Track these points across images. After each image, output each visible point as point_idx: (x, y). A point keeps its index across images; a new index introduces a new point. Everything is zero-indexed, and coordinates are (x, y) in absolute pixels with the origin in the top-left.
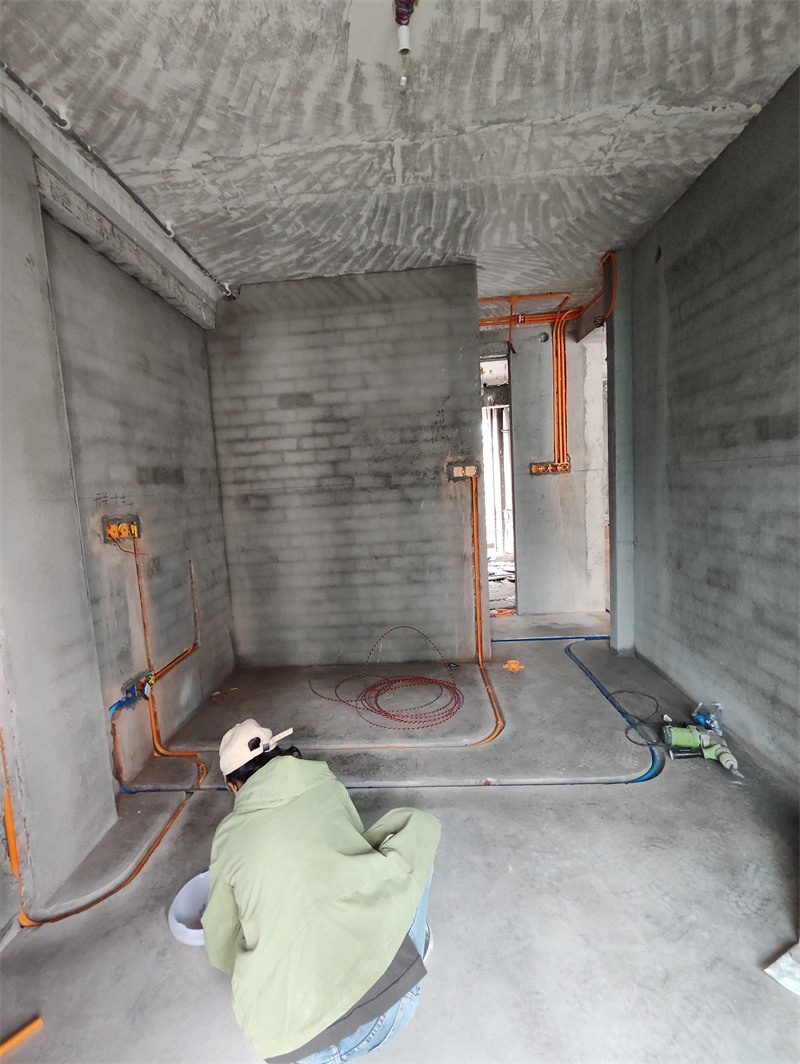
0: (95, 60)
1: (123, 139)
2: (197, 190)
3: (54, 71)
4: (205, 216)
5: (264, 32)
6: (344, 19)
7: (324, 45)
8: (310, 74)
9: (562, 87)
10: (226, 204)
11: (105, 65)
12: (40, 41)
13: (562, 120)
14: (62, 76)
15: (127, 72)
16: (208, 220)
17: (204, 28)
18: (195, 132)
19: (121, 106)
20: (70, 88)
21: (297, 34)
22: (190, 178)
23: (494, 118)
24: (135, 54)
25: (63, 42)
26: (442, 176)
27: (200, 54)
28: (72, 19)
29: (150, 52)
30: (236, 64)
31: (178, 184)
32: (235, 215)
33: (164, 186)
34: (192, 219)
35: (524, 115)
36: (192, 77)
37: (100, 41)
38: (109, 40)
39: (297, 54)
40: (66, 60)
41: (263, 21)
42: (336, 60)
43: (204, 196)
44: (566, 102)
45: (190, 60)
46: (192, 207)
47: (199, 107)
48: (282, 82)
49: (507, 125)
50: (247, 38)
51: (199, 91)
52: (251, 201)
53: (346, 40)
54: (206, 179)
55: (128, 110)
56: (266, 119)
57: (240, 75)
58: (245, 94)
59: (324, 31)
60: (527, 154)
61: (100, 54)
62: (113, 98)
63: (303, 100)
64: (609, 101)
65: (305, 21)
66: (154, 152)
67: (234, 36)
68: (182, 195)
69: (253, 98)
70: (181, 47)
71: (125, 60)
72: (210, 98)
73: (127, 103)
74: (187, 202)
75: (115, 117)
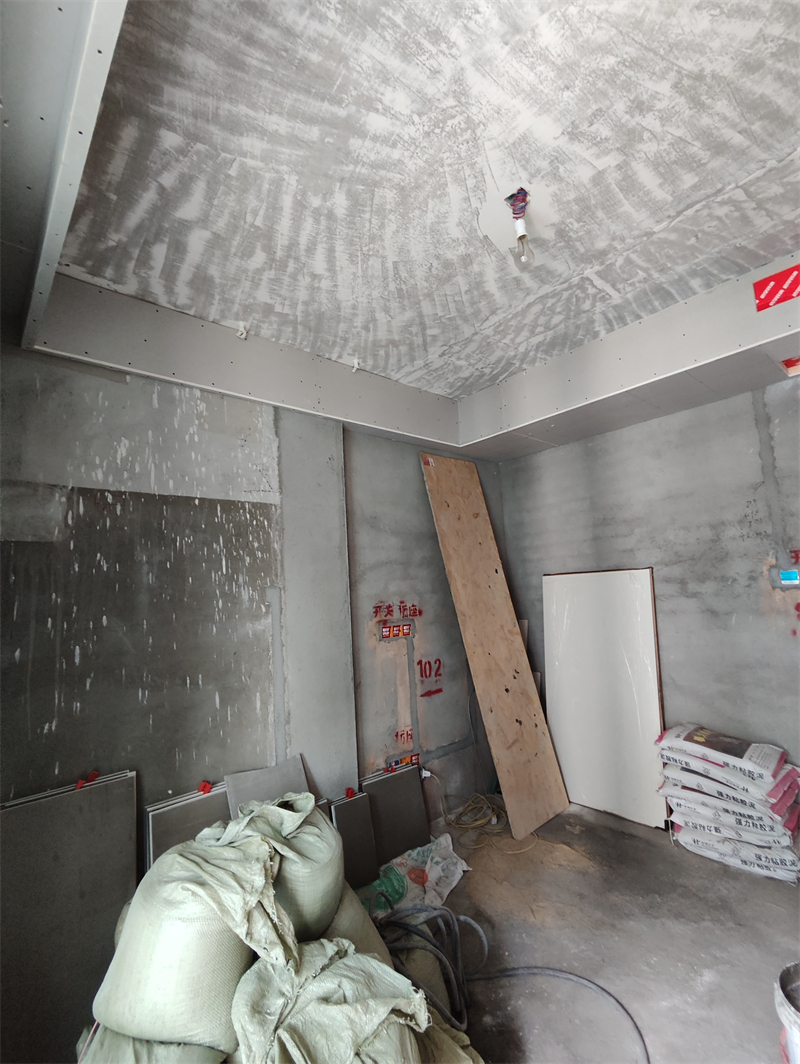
0: (358, 333)
1: (393, 361)
2: (451, 367)
3: (343, 347)
4: (467, 379)
5: (434, 272)
6: (481, 236)
7: (477, 255)
8: (481, 274)
9: (748, 143)
10: (476, 367)
11: (363, 333)
12: (331, 338)
14: (348, 348)
15: (375, 330)
16: (471, 380)
17: (400, 290)
18: (429, 339)
19: (382, 346)
20: (354, 351)
21: (455, 261)
22: (443, 363)
24: (374, 320)
25: (340, 333)
26: (662, 270)
27: (406, 302)
28: (338, 322)
29: (381, 316)
30: (429, 295)
31: (437, 369)
32: (488, 371)
33: (429, 373)
34: (459, 384)
36: (409, 315)
37: (355, 324)
38: (359, 322)
39: (463, 270)
40: (346, 340)
41: (430, 269)
42: (493, 258)
43: (458, 369)
45: (403, 308)
46: (455, 377)
47: (423, 327)
48: (464, 288)
50: (426, 281)
51: (417, 319)
52: (493, 358)
53: (491, 244)
54: (453, 359)
55: (387, 346)
56: (469, 311)
57: (436, 299)
58: (445, 306)
59: (472, 249)
61: (359, 329)
62: (376, 344)
63: (487, 289)
65: (455, 252)
66: (412, 359)
67: (419, 284)
68: (443, 373)
69: (452, 306)
70: (394, 305)
71: (371, 326)
72: (426, 319)
73: (383, 343)
74: (449, 376)
75: (382, 352)
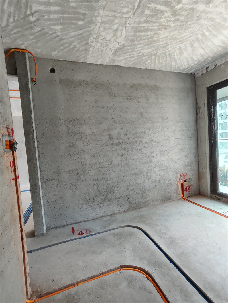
13: (126, 26)
23: (141, 4)
35: (135, 15)
44: (133, 27)
49: (135, 9)
60: (115, 16)
64: (126, 37)
